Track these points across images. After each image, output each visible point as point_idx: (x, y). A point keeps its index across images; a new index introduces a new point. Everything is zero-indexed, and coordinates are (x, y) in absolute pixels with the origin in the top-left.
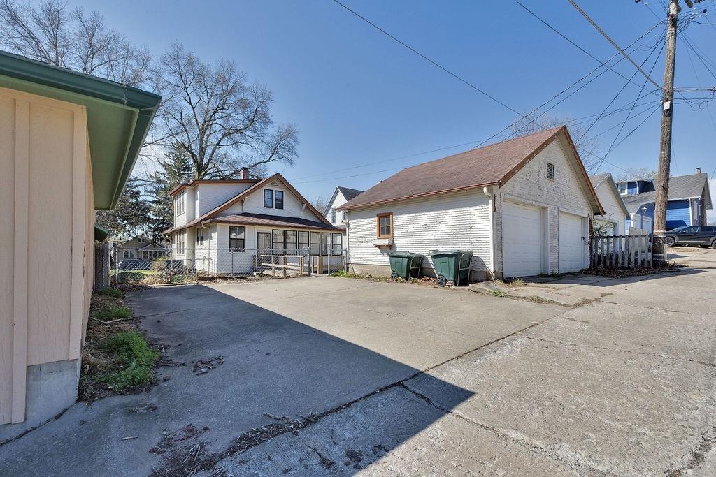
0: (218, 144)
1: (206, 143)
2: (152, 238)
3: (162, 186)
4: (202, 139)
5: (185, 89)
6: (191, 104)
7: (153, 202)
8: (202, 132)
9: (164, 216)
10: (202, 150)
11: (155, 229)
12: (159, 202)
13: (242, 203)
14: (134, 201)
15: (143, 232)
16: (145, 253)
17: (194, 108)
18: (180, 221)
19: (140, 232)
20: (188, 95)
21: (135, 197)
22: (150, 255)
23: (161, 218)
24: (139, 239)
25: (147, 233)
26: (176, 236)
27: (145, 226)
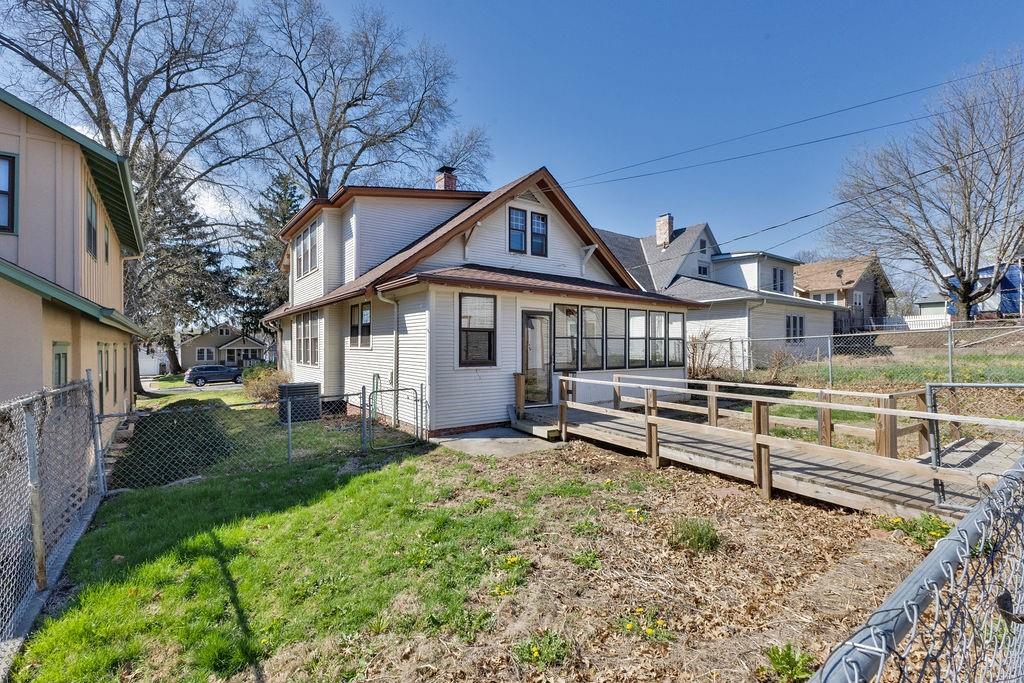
0: (353, 164)
1: (332, 162)
2: (240, 328)
3: (257, 244)
4: (326, 155)
5: (299, 64)
6: (307, 92)
7: (241, 270)
8: (326, 143)
9: (260, 293)
10: (327, 173)
11: (246, 314)
12: (252, 269)
13: (465, 241)
14: (212, 268)
15: (227, 319)
16: (230, 352)
17: (312, 99)
18: (306, 290)
19: (222, 319)
20: (303, 74)
21: (215, 263)
22: (239, 355)
23: (255, 296)
24: (222, 330)
25: (233, 320)
26: (294, 325)
27: (230, 309)
